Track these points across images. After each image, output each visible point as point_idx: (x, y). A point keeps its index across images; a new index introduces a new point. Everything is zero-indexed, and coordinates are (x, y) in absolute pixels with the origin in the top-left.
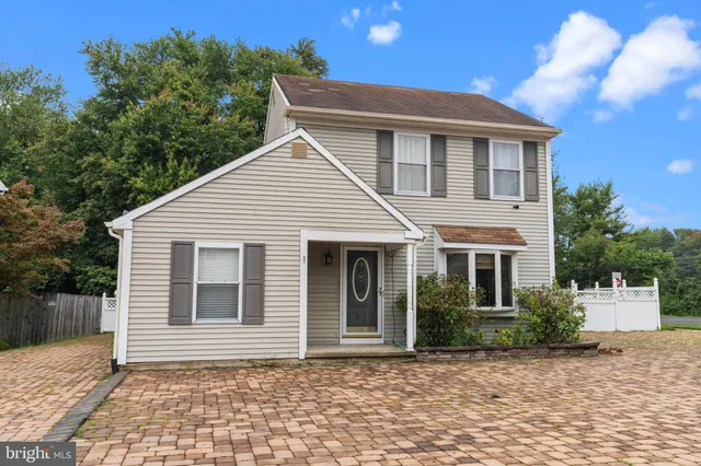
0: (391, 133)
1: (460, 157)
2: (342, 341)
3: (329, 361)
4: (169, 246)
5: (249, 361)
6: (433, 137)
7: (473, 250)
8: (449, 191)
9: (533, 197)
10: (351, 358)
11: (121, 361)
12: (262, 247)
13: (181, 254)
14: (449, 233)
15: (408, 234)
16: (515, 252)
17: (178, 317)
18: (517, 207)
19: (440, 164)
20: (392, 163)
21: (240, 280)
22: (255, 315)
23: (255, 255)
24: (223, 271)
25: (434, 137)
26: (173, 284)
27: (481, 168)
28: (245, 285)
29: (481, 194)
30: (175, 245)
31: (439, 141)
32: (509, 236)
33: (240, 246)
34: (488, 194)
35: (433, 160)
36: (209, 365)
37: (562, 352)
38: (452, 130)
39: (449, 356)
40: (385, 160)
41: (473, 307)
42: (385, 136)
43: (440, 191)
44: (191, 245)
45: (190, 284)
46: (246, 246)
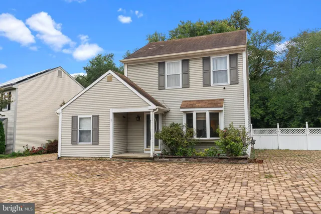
0: (164, 63)
1: (196, 69)
2: (145, 152)
4: (71, 118)
5: (94, 158)
7: (195, 111)
8: (191, 84)
9: (235, 81)
11: (59, 156)
12: (98, 116)
13: (74, 120)
14: (187, 104)
15: (150, 107)
16: (221, 111)
17: (74, 142)
18: (224, 88)
19: (186, 73)
20: (164, 76)
21: (91, 129)
22: (96, 142)
23: (96, 119)
24: (87, 126)
25: (183, 61)
26: (72, 131)
27: (206, 72)
28: (93, 130)
29: (206, 84)
30: (73, 117)
31: (186, 62)
32: (218, 103)
33: (91, 116)
34: (210, 84)
35: (182, 72)
36: (82, 158)
37: (225, 160)
38: (192, 56)
39: (168, 160)
40: (161, 75)
41: (195, 137)
42: (162, 64)
43: (186, 85)
44: (77, 117)
45: (77, 130)
46: (93, 116)
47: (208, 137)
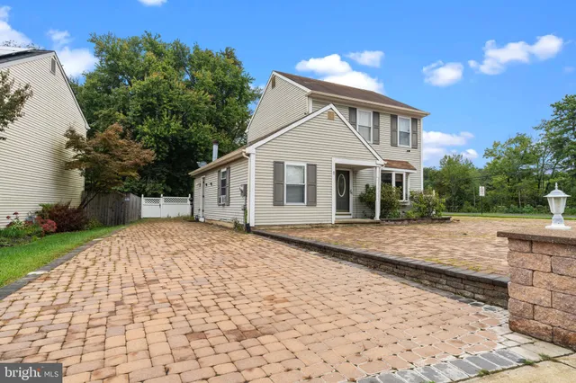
0: (356, 109)
4: (273, 163)
5: (310, 225)
6: (374, 112)
7: (394, 171)
8: (381, 141)
9: (415, 146)
11: (252, 225)
12: (315, 165)
13: (278, 167)
15: (378, 162)
17: (278, 202)
18: (409, 151)
19: (377, 127)
20: (356, 125)
21: (306, 183)
22: (313, 201)
23: (312, 168)
26: (275, 184)
27: (394, 130)
28: (308, 185)
29: (394, 144)
30: (275, 163)
31: (376, 114)
33: (305, 165)
34: (397, 144)
35: (373, 125)
36: (292, 227)
38: (382, 109)
40: (353, 123)
42: (353, 110)
43: (376, 141)
44: (283, 163)
45: (283, 184)
46: (308, 165)
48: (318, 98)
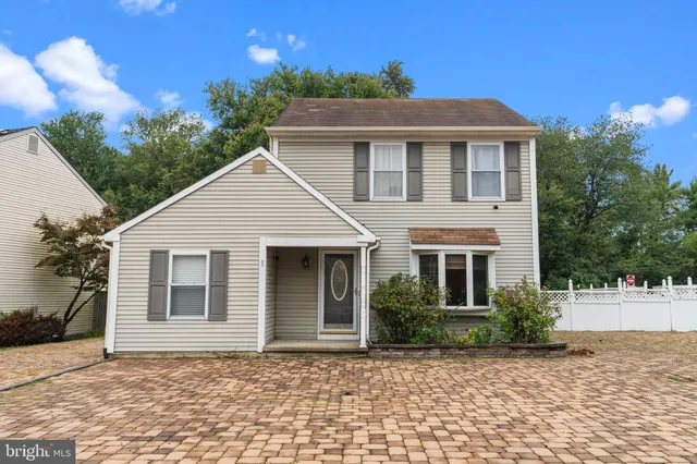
0: (367, 144)
1: (437, 163)
2: (320, 337)
3: (284, 355)
4: (149, 254)
5: (214, 353)
7: (442, 251)
8: (426, 194)
9: (515, 196)
10: (305, 352)
11: (110, 350)
12: (226, 253)
13: (158, 259)
14: (419, 235)
15: (360, 238)
16: (492, 252)
17: (155, 314)
18: (496, 208)
19: (415, 169)
20: (368, 172)
21: (207, 283)
22: (219, 313)
23: (220, 261)
24: (196, 275)
25: (409, 145)
26: (151, 286)
27: (458, 171)
28: (211, 287)
29: (459, 196)
30: (154, 253)
31: (415, 147)
33: (206, 252)
34: (466, 196)
35: (408, 167)
36: (181, 356)
37: (524, 352)
38: (429, 137)
39: (401, 353)
40: (361, 169)
41: (443, 305)
42: (361, 147)
43: (416, 195)
44: (166, 252)
45: (165, 286)
46: (212, 253)
47: (470, 305)
48: (285, 137)
